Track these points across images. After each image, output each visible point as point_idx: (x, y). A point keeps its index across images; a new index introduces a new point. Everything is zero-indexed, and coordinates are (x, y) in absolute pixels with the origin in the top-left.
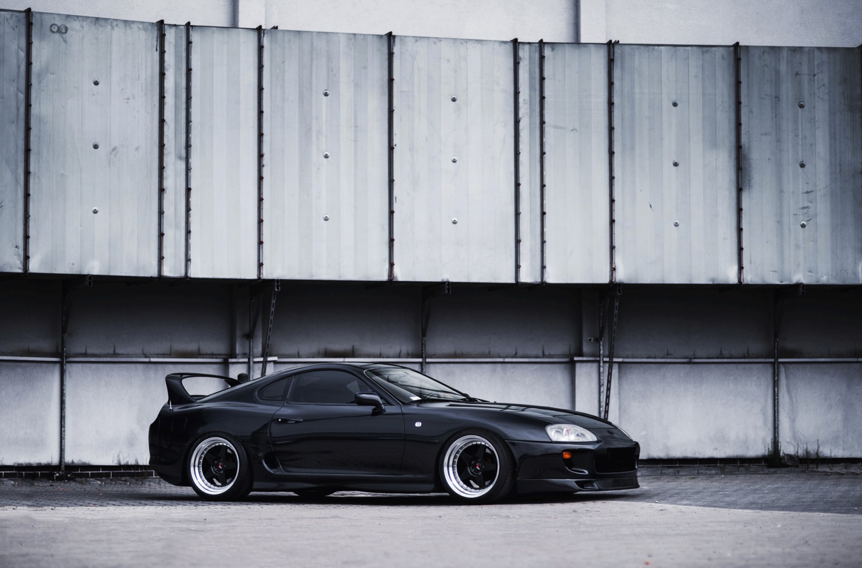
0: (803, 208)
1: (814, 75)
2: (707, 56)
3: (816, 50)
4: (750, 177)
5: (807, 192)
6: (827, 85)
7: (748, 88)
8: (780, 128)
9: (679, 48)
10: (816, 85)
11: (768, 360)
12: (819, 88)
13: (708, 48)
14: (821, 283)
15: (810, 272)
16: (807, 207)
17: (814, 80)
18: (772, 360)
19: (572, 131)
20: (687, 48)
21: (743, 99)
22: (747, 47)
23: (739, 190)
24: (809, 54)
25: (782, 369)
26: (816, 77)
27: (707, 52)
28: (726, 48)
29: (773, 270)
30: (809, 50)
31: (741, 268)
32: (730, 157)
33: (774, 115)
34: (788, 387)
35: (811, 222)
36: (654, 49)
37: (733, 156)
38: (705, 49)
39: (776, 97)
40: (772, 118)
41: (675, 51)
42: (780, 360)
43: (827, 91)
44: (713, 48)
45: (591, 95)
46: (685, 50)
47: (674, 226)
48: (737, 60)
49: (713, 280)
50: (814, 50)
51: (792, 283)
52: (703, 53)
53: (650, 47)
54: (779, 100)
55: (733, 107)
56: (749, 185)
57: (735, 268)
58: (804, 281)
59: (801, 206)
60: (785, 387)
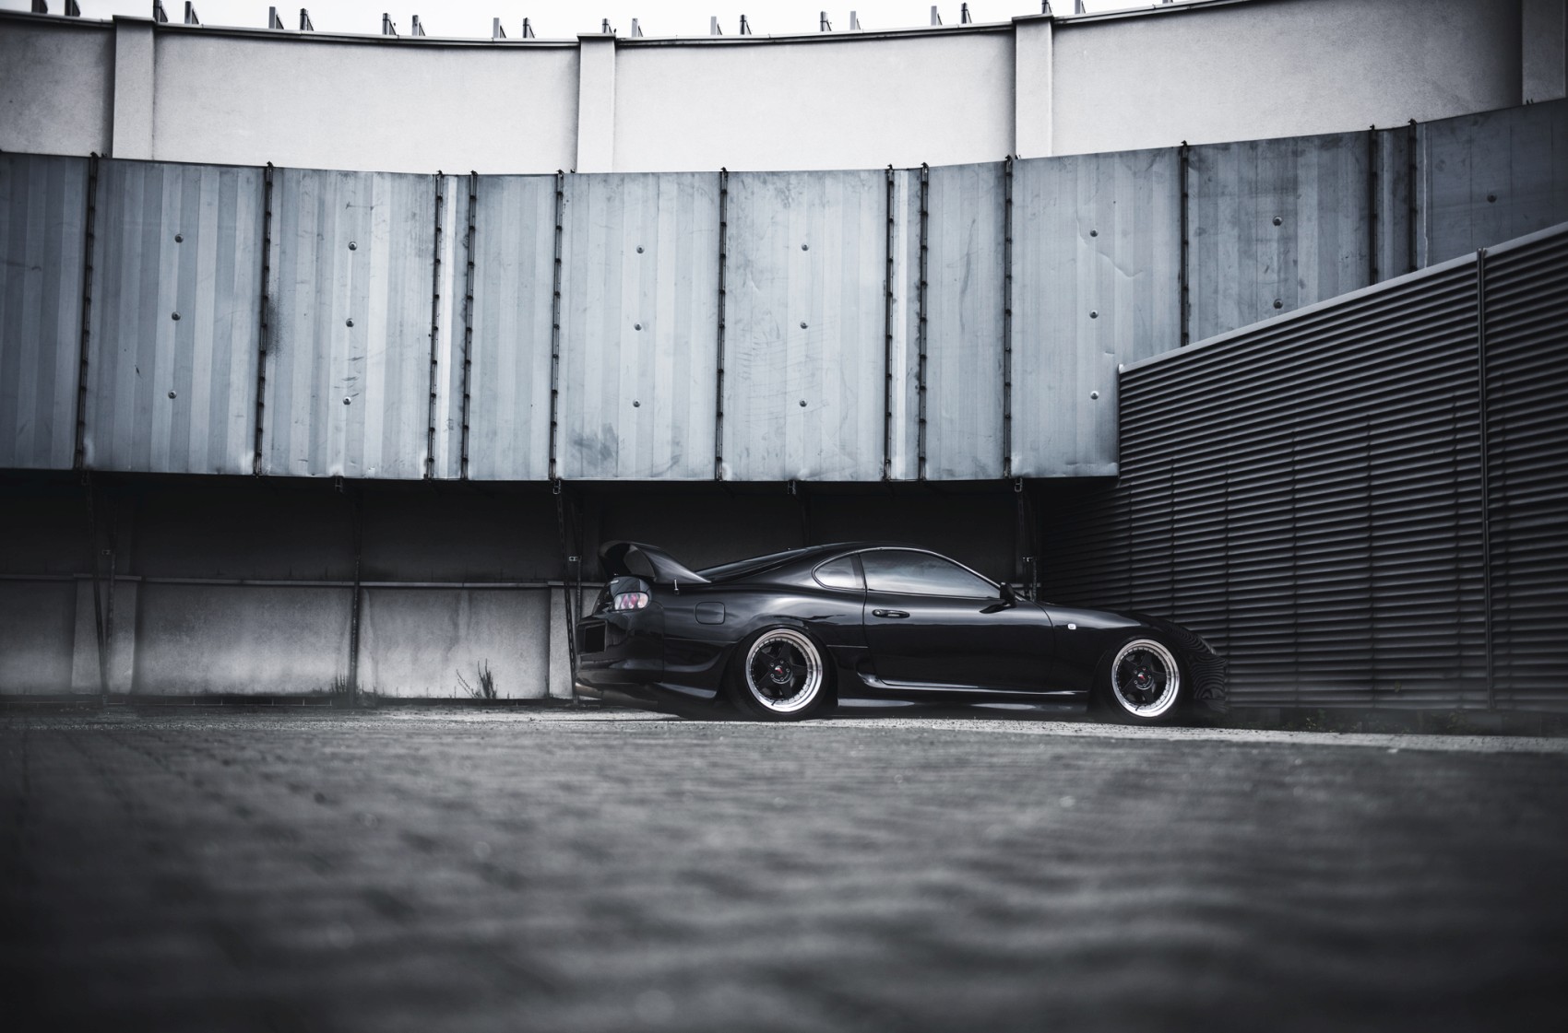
0: (349, 379)
1: (372, 208)
2: (227, 178)
3: (375, 175)
4: (277, 337)
5: (355, 359)
6: (389, 221)
7: (281, 220)
8: (322, 275)
9: (188, 167)
10: (373, 220)
11: (345, 584)
12: (376, 225)
13: (229, 169)
14: (367, 476)
15: (353, 462)
16: (354, 378)
17: (371, 214)
18: (352, 584)
19: (33, 269)
20: (198, 167)
21: (275, 237)
22: (282, 169)
23: (262, 354)
24: (366, 180)
25: (366, 596)
26: (373, 211)
27: (226, 173)
28: (254, 170)
29: (302, 458)
30: (366, 175)
31: (258, 455)
32: (252, 310)
33: (315, 258)
34: (372, 619)
35: (358, 397)
36: (153, 167)
37: (257, 309)
38: (224, 169)
39: (318, 235)
40: (312, 262)
41: (183, 171)
42: (362, 584)
43: (388, 229)
44: (236, 169)
45: (62, 223)
46: (197, 170)
47: (168, 398)
48: (268, 185)
49: (218, 470)
50: (372, 176)
51: (327, 476)
52: (221, 173)
53: (147, 164)
54: (323, 239)
55: (260, 245)
56: (277, 348)
57: (251, 455)
58: (342, 473)
59: (346, 376)
60: (369, 618)
